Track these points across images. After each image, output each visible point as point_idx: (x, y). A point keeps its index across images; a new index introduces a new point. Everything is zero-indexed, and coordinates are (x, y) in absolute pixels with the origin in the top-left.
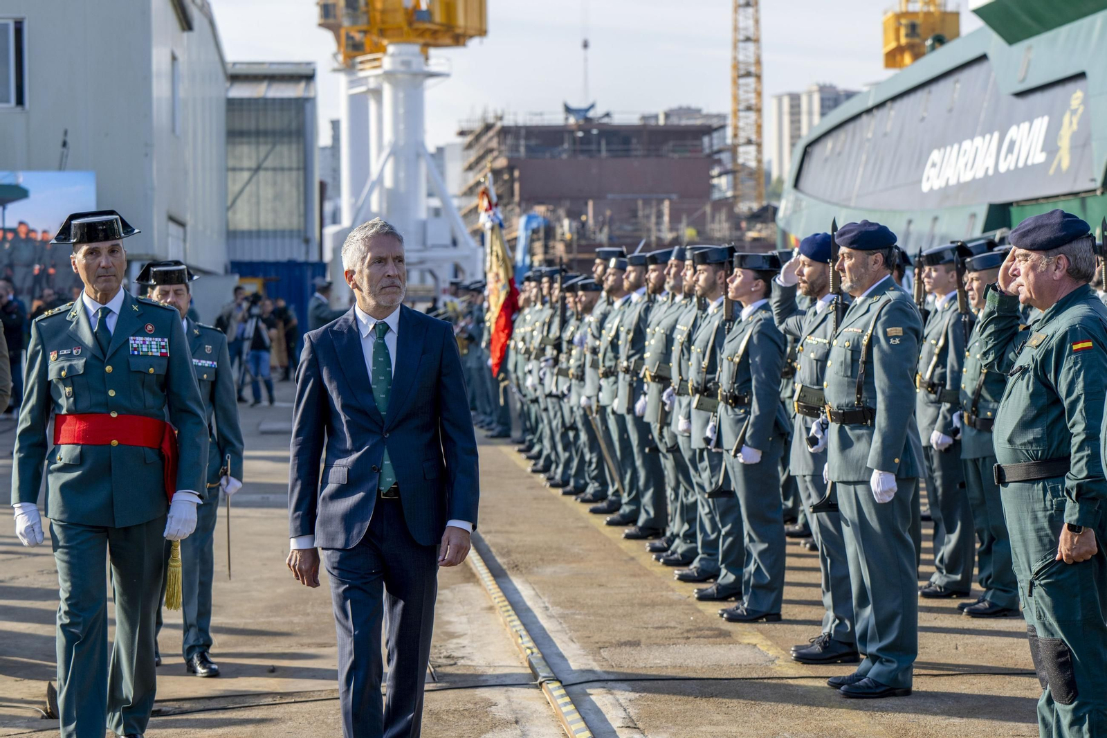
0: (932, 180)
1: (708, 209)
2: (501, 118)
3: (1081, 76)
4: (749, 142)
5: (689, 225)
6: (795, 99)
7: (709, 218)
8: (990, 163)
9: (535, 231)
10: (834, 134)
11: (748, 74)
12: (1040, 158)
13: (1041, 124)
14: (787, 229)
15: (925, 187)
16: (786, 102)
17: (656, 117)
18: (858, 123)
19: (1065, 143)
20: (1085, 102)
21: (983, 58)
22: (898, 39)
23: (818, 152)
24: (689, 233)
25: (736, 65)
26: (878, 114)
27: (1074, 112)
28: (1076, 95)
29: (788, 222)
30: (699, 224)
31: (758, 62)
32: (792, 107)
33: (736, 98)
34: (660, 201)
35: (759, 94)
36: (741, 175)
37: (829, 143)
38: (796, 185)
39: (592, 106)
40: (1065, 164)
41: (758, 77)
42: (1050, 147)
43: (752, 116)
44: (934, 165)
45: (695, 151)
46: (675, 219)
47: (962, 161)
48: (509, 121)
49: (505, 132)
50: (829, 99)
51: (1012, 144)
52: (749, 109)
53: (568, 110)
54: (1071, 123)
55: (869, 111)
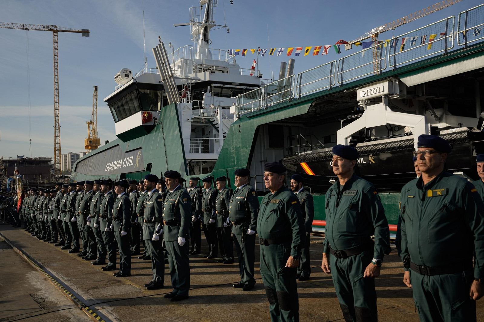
0: (107, 169)
1: (50, 176)
2: (2, 158)
3: (140, 148)
4: (58, 163)
5: (46, 179)
6: (65, 155)
7: (50, 178)
8: (120, 165)
9: (11, 181)
10: (84, 160)
11: (58, 150)
12: (132, 164)
13: (132, 158)
14: (74, 180)
15: (106, 171)
16: (64, 155)
17: (38, 159)
18: (90, 158)
19: (137, 161)
20: (141, 153)
21: (118, 145)
22: (88, 144)
23: (80, 164)
24: (46, 181)
25: (55, 148)
26: (94, 156)
27: (139, 155)
28: (139, 152)
29: (74, 178)
30: (48, 179)
31: (60, 147)
32: (65, 157)
33: (55, 154)
34: (39, 175)
35: (60, 154)
36: (56, 170)
37: (83, 162)
38: (75, 171)
39: (24, 156)
40: (137, 165)
41: (60, 151)
42: (134, 162)
43: (59, 158)
44: (108, 166)
45: (47, 165)
46: (43, 178)
47: (114, 165)
48: (4, 159)
49: (4, 161)
50: (72, 155)
51: (125, 162)
52: (58, 157)
53: (18, 157)
54: (138, 157)
55: (92, 156)
